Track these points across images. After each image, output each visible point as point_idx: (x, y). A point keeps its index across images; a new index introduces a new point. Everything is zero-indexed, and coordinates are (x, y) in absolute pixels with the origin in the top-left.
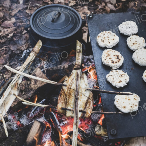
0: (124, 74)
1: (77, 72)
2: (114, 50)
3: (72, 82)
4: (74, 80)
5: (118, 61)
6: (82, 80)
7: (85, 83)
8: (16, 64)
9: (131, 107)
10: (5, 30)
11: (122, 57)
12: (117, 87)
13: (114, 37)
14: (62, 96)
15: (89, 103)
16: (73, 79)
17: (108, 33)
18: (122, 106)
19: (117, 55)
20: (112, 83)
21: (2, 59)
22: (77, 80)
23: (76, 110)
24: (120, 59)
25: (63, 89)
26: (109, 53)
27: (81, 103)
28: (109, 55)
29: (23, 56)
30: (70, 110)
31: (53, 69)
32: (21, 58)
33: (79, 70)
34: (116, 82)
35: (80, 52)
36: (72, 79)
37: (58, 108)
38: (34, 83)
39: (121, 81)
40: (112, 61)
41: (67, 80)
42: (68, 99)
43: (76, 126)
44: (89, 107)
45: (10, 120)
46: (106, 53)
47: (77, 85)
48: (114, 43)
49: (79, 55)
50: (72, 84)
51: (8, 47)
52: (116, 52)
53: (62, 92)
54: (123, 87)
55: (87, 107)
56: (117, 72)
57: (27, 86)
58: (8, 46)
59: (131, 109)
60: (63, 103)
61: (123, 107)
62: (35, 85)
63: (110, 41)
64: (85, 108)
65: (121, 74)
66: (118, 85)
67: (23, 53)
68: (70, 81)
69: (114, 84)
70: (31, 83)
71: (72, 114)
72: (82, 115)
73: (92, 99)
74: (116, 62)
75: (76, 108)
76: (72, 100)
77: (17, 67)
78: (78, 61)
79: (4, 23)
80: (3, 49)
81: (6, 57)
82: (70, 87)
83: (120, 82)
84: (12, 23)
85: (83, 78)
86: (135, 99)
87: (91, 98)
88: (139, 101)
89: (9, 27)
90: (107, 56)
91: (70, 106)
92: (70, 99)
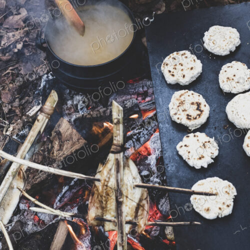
0: (209, 142)
1: (116, 157)
2: (192, 92)
3: (108, 176)
4: (113, 172)
5: (199, 115)
6: (126, 171)
7: (132, 174)
8: (32, 102)
9: (220, 209)
10: (11, 34)
11: (207, 105)
12: (197, 168)
13: (192, 64)
14: (96, 196)
15: (142, 208)
16: (110, 170)
17: (182, 55)
18: (204, 208)
19: (198, 101)
20: (186, 160)
21: (7, 93)
22: (118, 171)
23: (120, 222)
24: (202, 111)
25: (95, 186)
26: (182, 98)
27: (128, 209)
28: (182, 103)
29: (42, 85)
30: (110, 221)
31: (91, 115)
32: (40, 88)
33: (119, 154)
34: (193, 157)
35: (118, 123)
36: (108, 170)
37: (90, 219)
38: (58, 148)
39: (203, 157)
40: (188, 115)
41: (100, 172)
42: (104, 202)
43: (121, 247)
44: (142, 215)
45: (23, 210)
46: (177, 99)
47: (117, 180)
48: (192, 75)
49: (118, 128)
50: (109, 178)
51: (17, 68)
52: (196, 94)
53: (95, 189)
54: (206, 166)
55: (139, 214)
56: (196, 138)
57: (46, 153)
58: (16, 66)
59: (219, 214)
60: (97, 208)
61: (205, 210)
62: (60, 152)
63: (185, 72)
64: (136, 216)
65: (204, 142)
66: (198, 164)
67: (43, 80)
68: (105, 172)
69: (191, 163)
70: (53, 147)
71: (114, 226)
72: (130, 229)
73: (147, 201)
74: (195, 117)
75: (120, 219)
76: (112, 204)
77: (33, 107)
78: (116, 138)
79: (7, 20)
80: (9, 73)
81: (13, 88)
82: (106, 183)
83: (200, 158)
84: (21, 20)
85: (128, 167)
86: (226, 192)
87: (145, 199)
88: (235, 196)
89: (17, 27)
90: (178, 106)
91: (110, 213)
92: (108, 202)
